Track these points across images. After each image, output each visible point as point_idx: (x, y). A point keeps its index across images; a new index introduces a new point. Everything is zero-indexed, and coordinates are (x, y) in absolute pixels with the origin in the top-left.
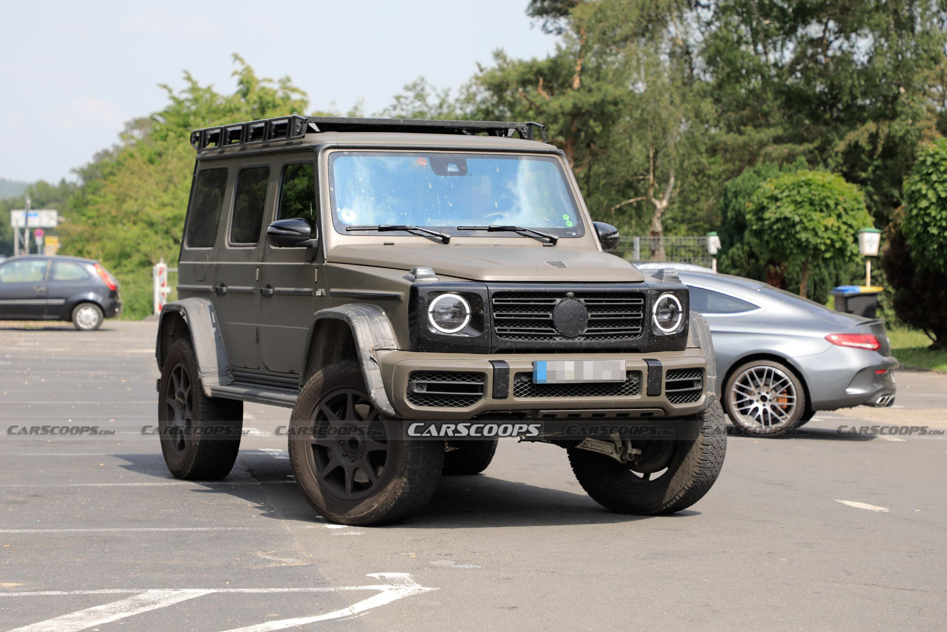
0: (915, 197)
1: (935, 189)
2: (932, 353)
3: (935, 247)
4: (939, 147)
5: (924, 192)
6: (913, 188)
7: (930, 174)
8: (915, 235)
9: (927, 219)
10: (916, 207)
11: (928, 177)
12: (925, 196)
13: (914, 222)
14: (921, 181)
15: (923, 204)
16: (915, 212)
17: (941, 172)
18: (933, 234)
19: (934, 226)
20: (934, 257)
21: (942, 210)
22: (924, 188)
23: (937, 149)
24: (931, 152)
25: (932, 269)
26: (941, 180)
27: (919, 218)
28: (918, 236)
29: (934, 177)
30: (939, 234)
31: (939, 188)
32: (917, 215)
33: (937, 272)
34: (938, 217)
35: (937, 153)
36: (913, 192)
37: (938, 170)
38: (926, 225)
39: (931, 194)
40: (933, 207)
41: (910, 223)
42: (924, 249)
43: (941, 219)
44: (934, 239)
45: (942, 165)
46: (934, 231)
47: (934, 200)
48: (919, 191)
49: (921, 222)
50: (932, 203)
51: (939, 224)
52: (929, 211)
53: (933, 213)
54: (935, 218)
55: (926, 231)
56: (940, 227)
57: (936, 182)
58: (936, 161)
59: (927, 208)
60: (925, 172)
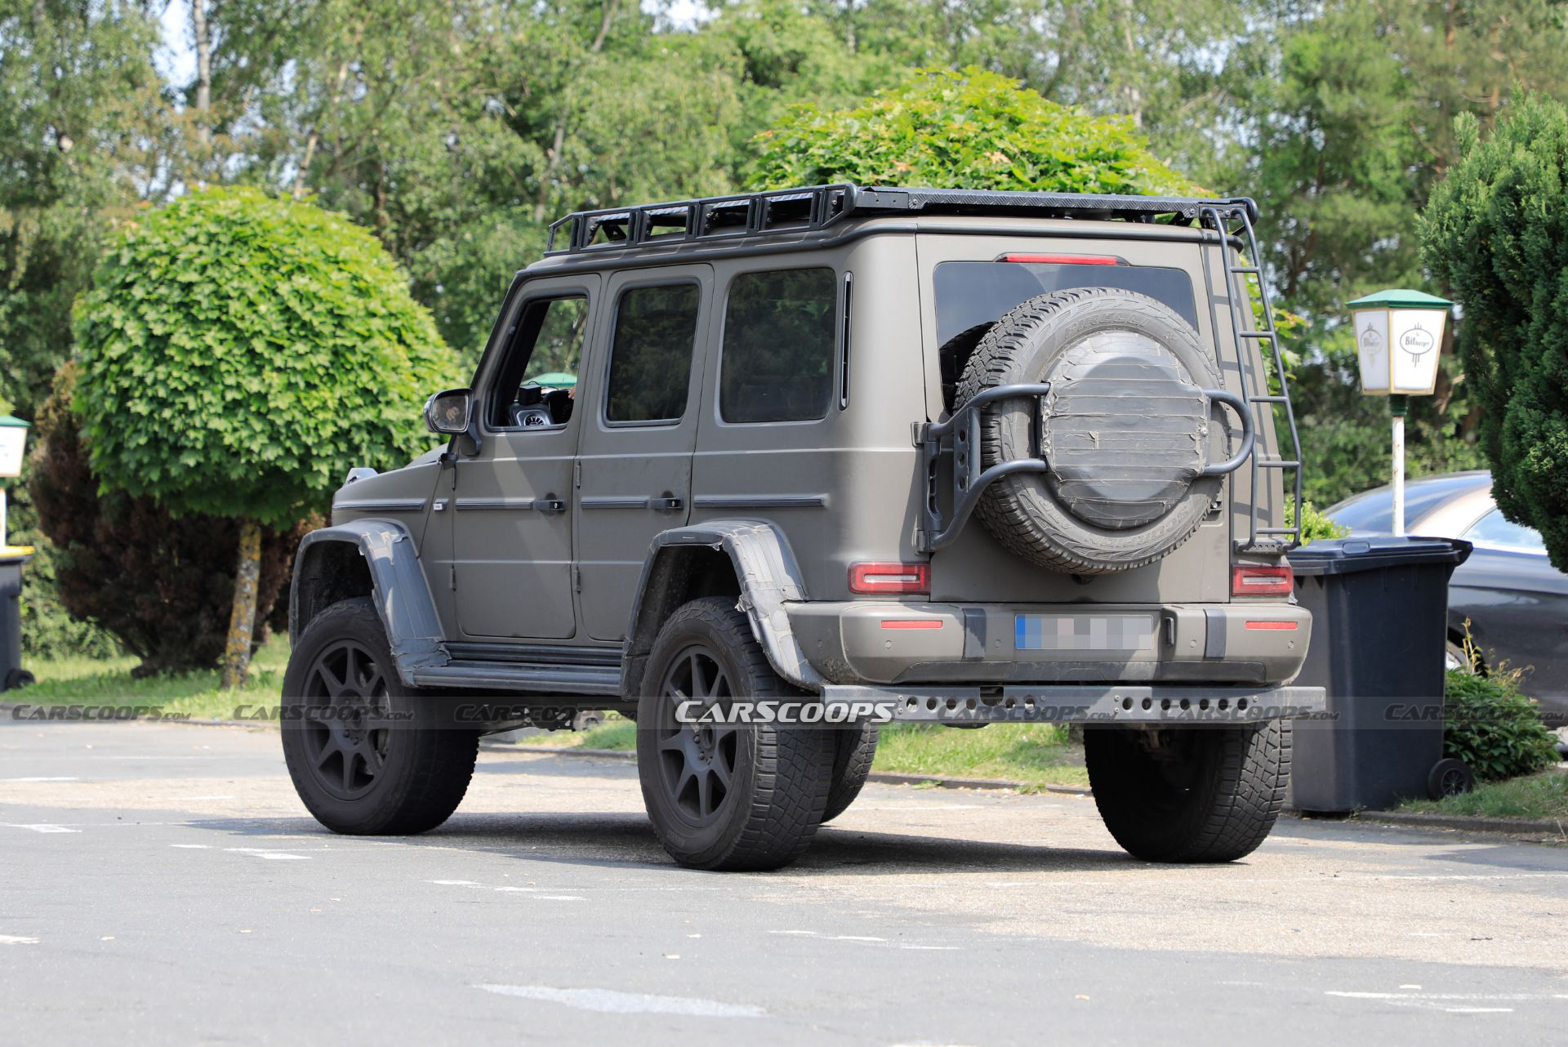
0: (96, 336)
1: (141, 318)
2: (138, 683)
3: (143, 440)
4: (147, 227)
5: (117, 325)
6: (94, 317)
7: (129, 285)
8: (99, 418)
9: (125, 383)
10: (101, 356)
11: (125, 292)
12: (121, 333)
13: (97, 390)
14: (109, 300)
15: (116, 349)
16: (99, 368)
17: (152, 282)
18: (139, 415)
19: (141, 397)
20: (140, 465)
21: (156, 363)
22: (118, 316)
23: (143, 233)
24: (132, 240)
25: (135, 494)
26: (154, 296)
27: (108, 382)
28: (106, 421)
29: (138, 292)
30: (152, 413)
31: (151, 314)
32: (104, 376)
33: (148, 500)
34: (149, 380)
35: (144, 241)
36: (94, 325)
37: (145, 275)
38: (124, 395)
39: (133, 329)
40: (137, 357)
41: (89, 393)
42: (119, 448)
43: (155, 382)
44: (141, 425)
45: (154, 265)
46: (140, 407)
47: (139, 342)
48: (108, 323)
49: (113, 390)
50: (137, 348)
51: (150, 393)
52: (127, 367)
53: (138, 371)
54: (141, 380)
55: (123, 410)
56: (153, 399)
57: (142, 301)
58: (140, 258)
59: (122, 359)
60: (118, 281)
